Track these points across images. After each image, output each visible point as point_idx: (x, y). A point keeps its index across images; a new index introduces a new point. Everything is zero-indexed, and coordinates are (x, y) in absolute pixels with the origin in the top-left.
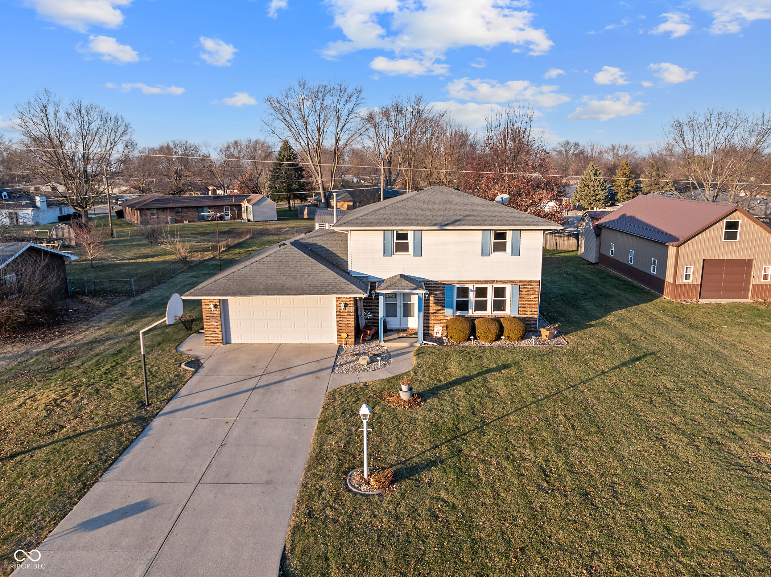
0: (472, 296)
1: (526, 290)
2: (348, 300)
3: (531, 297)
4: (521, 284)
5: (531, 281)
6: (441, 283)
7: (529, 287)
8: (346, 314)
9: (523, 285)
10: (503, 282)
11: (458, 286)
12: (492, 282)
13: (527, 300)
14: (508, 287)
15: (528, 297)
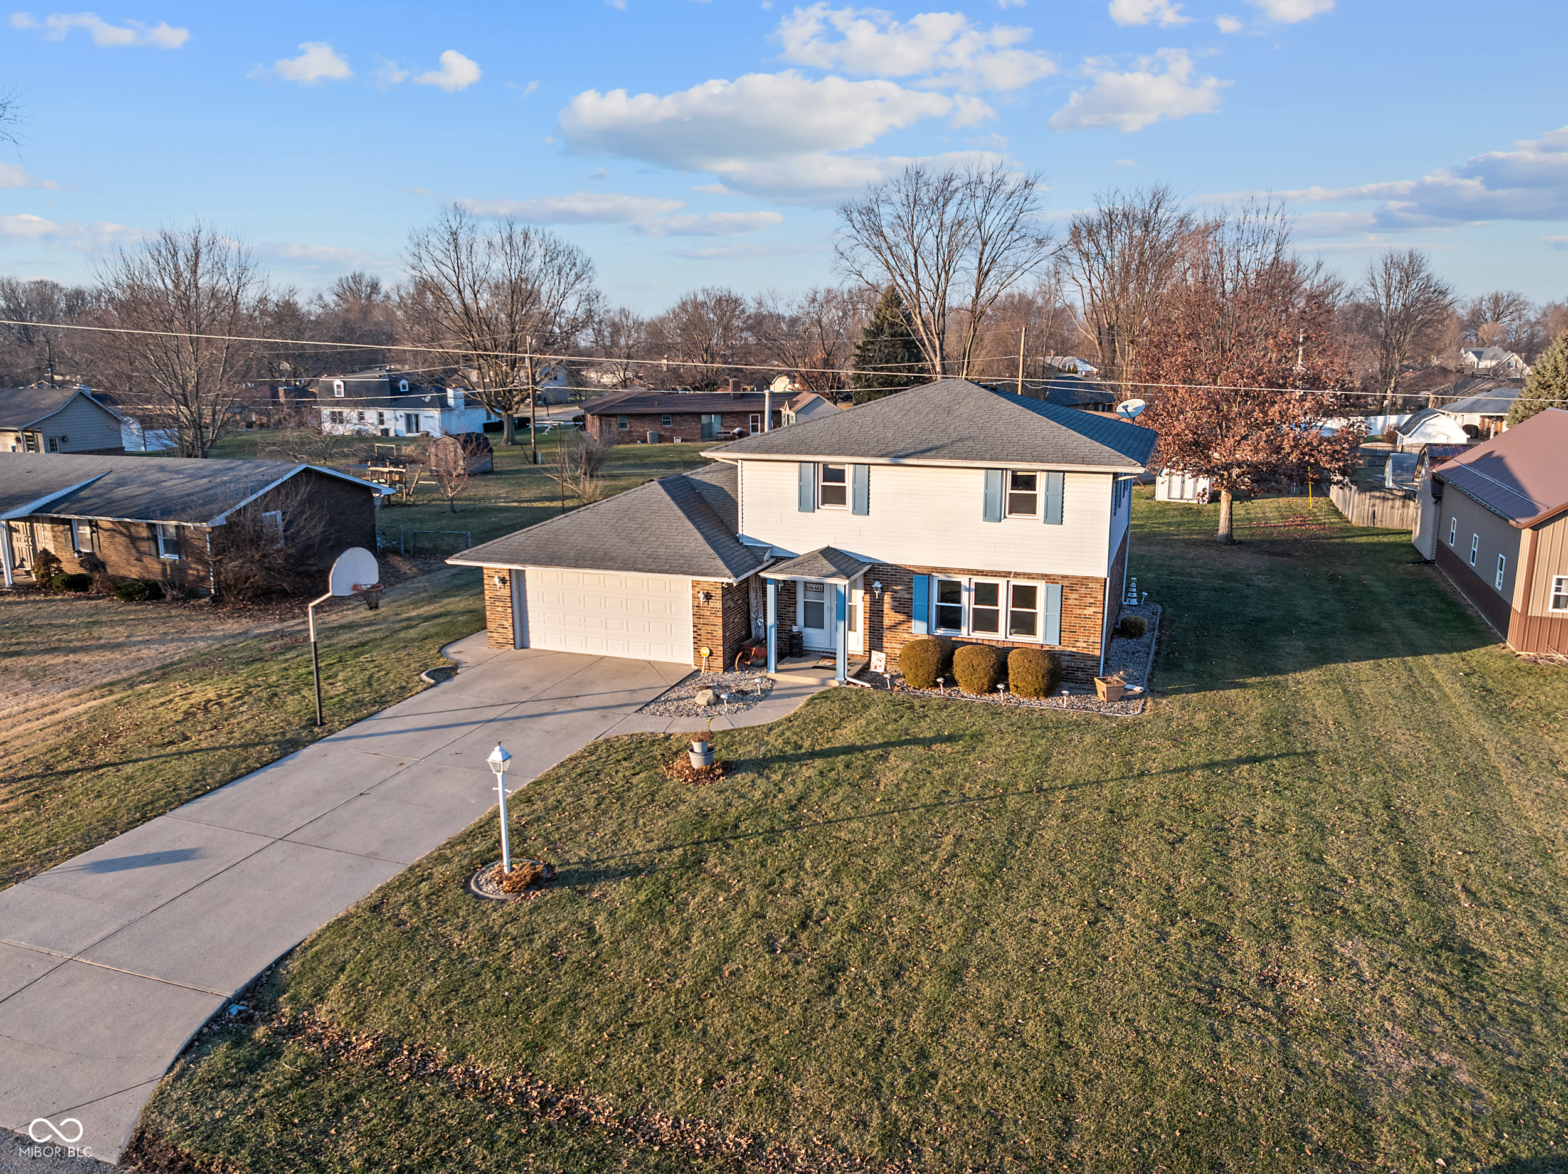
0: (967, 601)
1: (1076, 596)
2: (712, 588)
3: (1085, 612)
4: (1066, 583)
5: (1087, 578)
6: (905, 569)
7: (1083, 591)
8: (708, 613)
9: (1068, 586)
10: (1029, 576)
11: (942, 577)
12: (1006, 574)
13: (1079, 616)
14: (1041, 587)
15: (1080, 611)
